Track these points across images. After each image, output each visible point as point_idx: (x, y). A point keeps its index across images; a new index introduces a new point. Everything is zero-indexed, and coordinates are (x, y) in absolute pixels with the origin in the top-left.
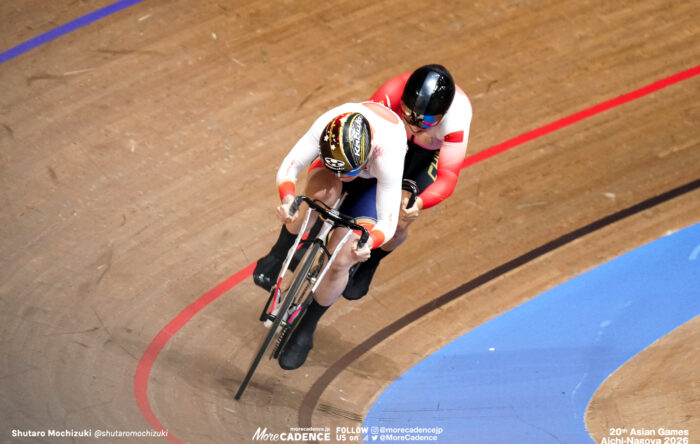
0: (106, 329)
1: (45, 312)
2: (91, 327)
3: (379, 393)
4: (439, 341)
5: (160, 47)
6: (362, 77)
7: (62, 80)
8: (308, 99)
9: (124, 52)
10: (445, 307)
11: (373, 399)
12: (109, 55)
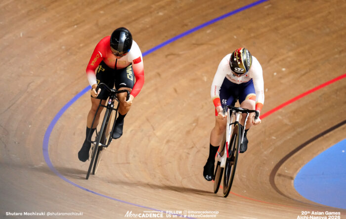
0: (196, 147)
1: (174, 141)
2: (190, 147)
3: (300, 169)
4: (323, 149)
5: (215, 42)
6: (291, 50)
7: (179, 55)
8: (271, 59)
9: (202, 44)
10: (325, 136)
11: (298, 171)
12: (196, 46)
